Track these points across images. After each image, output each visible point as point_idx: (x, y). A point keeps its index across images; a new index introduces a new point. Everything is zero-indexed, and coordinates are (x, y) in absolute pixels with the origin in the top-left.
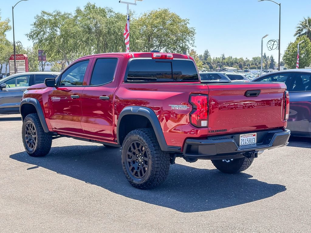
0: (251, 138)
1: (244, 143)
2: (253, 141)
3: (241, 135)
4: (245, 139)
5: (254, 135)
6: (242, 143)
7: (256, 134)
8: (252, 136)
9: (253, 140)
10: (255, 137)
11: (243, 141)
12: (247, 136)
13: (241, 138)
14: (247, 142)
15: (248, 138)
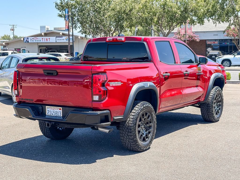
0: (57, 111)
1: (51, 114)
2: (60, 114)
3: (47, 107)
4: (51, 110)
5: (60, 109)
6: (49, 113)
7: (61, 108)
8: (59, 109)
10: (61, 111)
11: (50, 112)
12: (53, 108)
13: (47, 109)
14: (54, 114)
15: (54, 110)
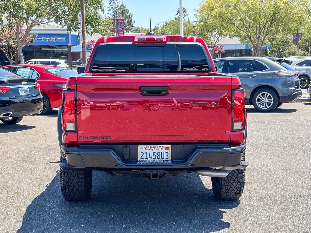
0: (160, 151)
1: (148, 157)
2: (166, 157)
3: (139, 147)
5: (168, 148)
6: (144, 157)
7: (170, 146)
8: (164, 149)
9: (166, 154)
10: (170, 151)
11: (145, 154)
12: (152, 148)
13: (139, 151)
14: (153, 157)
15: (154, 151)
